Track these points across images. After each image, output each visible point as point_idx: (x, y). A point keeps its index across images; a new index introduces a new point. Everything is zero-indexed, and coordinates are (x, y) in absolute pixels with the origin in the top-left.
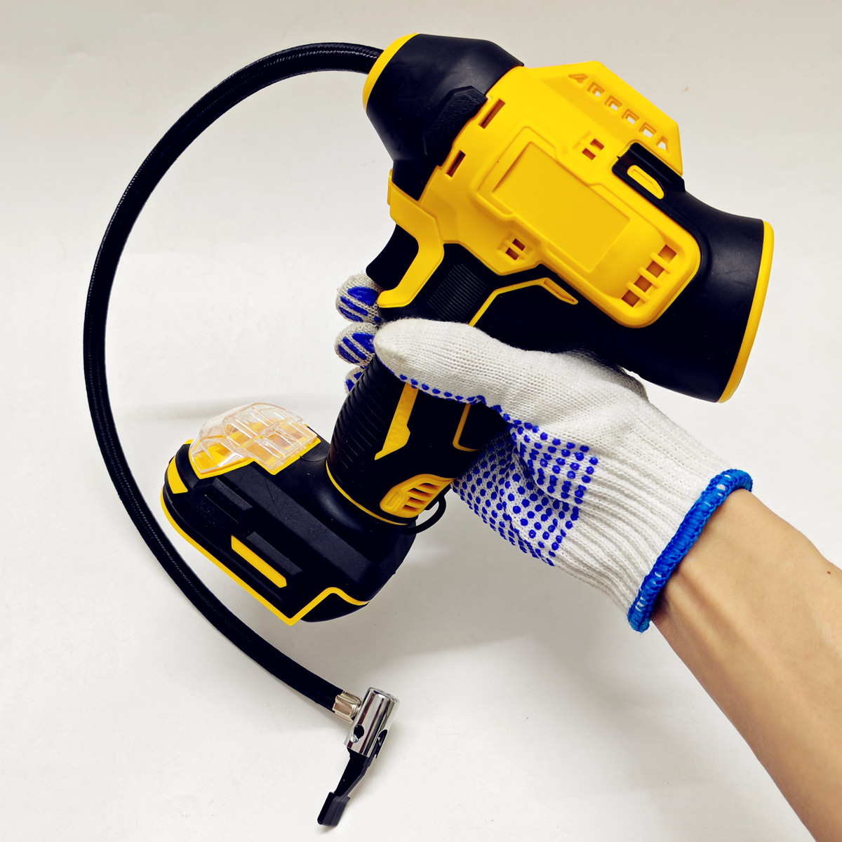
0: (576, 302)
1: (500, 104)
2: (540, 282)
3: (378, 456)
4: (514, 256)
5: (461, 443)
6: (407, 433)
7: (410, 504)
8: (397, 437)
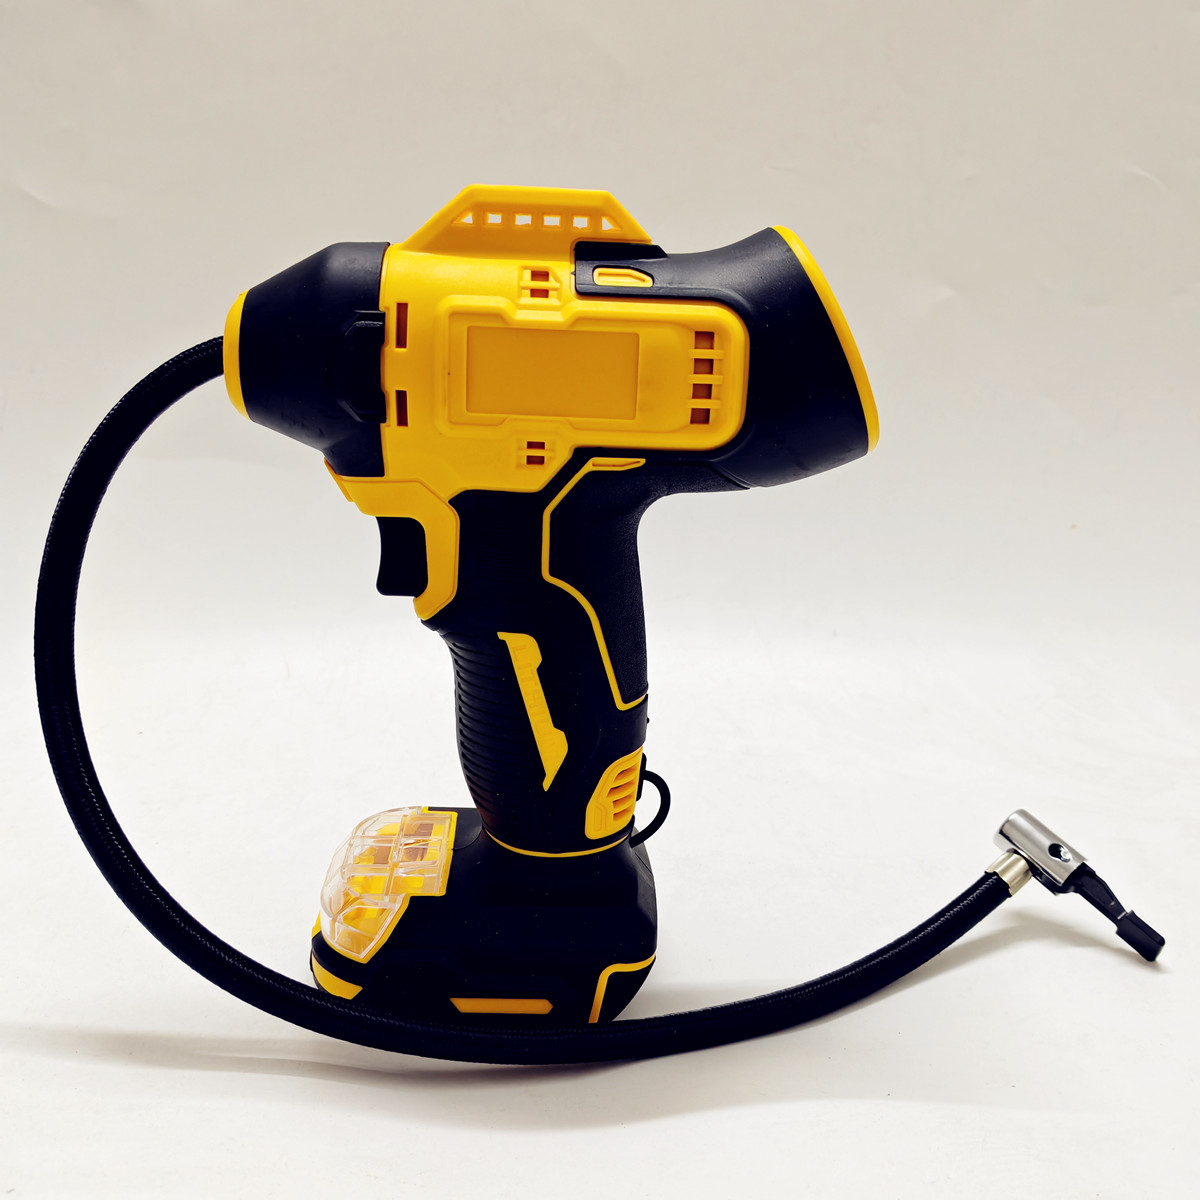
0: (643, 461)
1: (402, 308)
2: (589, 467)
3: (547, 784)
4: (540, 461)
5: (625, 701)
6: (561, 735)
7: (619, 809)
8: (552, 747)
